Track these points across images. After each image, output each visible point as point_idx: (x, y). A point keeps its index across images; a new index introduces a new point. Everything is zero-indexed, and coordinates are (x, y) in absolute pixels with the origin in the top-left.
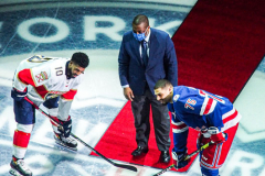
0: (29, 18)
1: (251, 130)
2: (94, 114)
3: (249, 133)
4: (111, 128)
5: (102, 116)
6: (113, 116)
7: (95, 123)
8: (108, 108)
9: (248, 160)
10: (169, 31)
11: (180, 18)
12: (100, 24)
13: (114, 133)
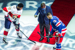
0: (11, 2)
1: (72, 33)
2: (29, 28)
3: (71, 34)
4: (33, 32)
5: (31, 29)
6: (34, 29)
7: (29, 31)
8: (32, 27)
9: (71, 41)
10: (49, 5)
11: (52, 2)
12: (30, 3)
13: (34, 34)
